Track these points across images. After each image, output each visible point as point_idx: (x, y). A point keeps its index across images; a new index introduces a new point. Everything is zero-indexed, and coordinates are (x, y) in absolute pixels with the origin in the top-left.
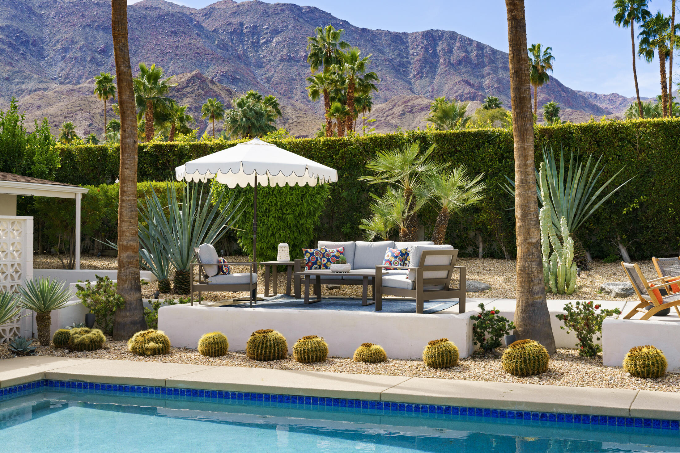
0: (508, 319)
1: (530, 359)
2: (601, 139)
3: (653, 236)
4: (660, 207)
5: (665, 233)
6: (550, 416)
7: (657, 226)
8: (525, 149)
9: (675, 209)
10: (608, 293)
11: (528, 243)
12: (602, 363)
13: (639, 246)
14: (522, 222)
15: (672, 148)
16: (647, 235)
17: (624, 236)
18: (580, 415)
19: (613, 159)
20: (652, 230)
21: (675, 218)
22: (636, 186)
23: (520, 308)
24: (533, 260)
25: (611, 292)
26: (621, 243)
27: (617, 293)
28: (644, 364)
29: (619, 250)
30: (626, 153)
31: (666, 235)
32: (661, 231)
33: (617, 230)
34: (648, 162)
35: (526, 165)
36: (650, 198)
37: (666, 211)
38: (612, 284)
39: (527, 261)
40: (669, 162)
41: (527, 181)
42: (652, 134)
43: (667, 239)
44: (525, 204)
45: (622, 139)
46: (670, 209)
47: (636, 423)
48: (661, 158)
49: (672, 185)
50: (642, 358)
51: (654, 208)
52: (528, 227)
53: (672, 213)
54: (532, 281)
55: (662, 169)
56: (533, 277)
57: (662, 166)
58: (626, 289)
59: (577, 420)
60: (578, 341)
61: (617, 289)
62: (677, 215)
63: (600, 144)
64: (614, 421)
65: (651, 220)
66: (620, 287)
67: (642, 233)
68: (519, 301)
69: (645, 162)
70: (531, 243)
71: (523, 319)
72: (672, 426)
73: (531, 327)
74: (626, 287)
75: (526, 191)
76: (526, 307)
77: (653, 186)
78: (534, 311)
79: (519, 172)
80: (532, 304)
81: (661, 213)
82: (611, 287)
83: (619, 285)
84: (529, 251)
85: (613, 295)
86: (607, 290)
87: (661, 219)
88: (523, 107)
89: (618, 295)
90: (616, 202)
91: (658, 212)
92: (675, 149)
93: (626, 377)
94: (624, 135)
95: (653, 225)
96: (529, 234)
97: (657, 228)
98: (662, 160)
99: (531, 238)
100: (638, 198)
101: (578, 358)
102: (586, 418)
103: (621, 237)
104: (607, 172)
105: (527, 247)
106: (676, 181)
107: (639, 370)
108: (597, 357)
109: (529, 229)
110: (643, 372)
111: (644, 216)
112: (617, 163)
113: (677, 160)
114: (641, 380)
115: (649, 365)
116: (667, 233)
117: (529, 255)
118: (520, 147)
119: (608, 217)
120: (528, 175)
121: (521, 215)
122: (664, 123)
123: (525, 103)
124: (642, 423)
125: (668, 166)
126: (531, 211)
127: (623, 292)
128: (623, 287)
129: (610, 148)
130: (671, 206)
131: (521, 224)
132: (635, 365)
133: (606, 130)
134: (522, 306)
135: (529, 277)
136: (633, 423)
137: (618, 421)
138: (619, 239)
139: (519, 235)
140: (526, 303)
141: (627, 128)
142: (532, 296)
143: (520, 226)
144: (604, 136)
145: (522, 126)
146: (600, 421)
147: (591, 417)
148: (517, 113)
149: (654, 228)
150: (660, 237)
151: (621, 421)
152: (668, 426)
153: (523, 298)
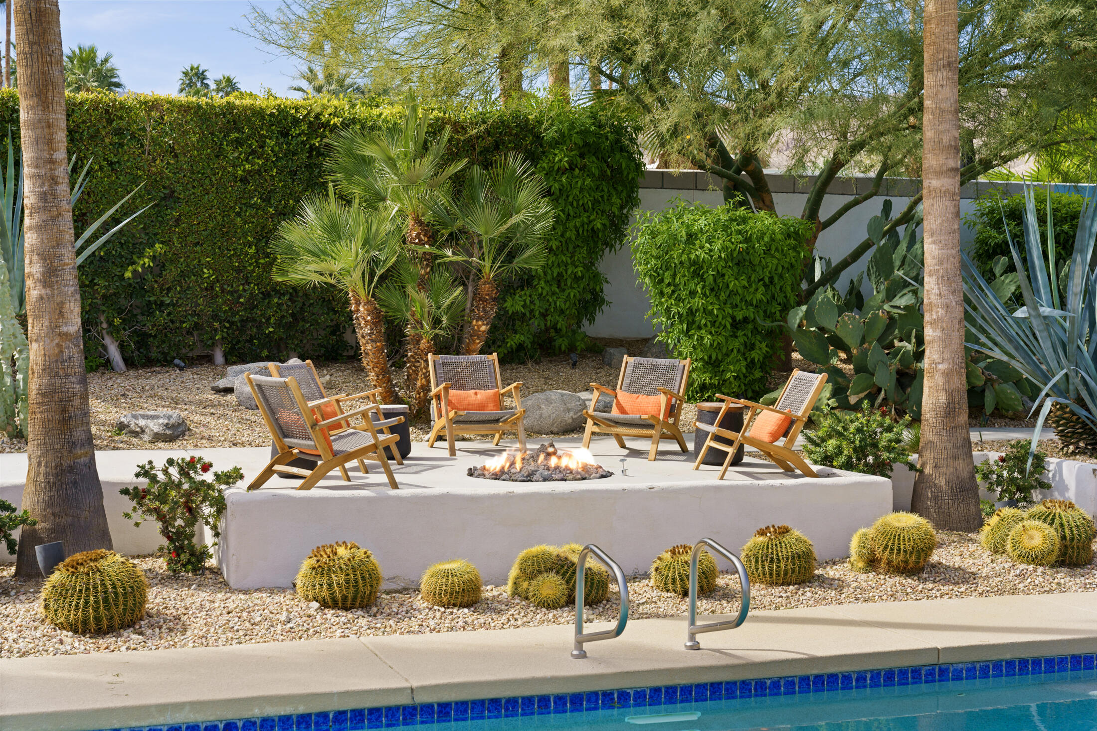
0: (13, 506)
1: (116, 593)
2: (78, 126)
3: (172, 321)
4: (188, 266)
5: (192, 315)
6: (244, 726)
7: (180, 301)
8: (49, 126)
9: (215, 270)
10: (135, 434)
11: (60, 334)
12: (226, 584)
13: (142, 339)
14: (44, 287)
15: (213, 156)
16: (161, 318)
17: (117, 321)
18: (309, 715)
19: (101, 168)
20: (171, 308)
21: (212, 288)
22: (145, 224)
23: (41, 478)
24: (70, 371)
25: (143, 431)
26: (110, 333)
27: (157, 434)
28: (347, 582)
29: (105, 348)
30: (126, 158)
31: (195, 319)
32: (186, 311)
33: (104, 308)
34: (168, 178)
35: (52, 162)
36: (171, 248)
37: (199, 274)
38: (144, 417)
39: (57, 374)
40: (207, 181)
41: (55, 196)
42: (176, 126)
43: (197, 326)
44: (53, 247)
45: (119, 132)
46: (205, 270)
47: (421, 715)
48: (193, 173)
49: (211, 225)
50: (341, 569)
51: (176, 267)
52: (59, 299)
53: (208, 277)
54: (70, 417)
55: (194, 193)
56: (71, 409)
57: (194, 187)
58: (173, 425)
59: (303, 726)
60: (165, 542)
61: (155, 426)
62: (218, 281)
63: (77, 136)
64: (380, 716)
65: (169, 289)
66: (161, 421)
67: (151, 314)
68: (39, 464)
69: (162, 178)
70: (66, 334)
71: (50, 504)
72: (489, 711)
73: (70, 519)
74: (172, 421)
75: (53, 219)
76: (57, 475)
77: (176, 226)
78: (75, 483)
79: (33, 176)
80: (71, 469)
81: (189, 278)
82: (142, 422)
83: (157, 417)
84: (62, 352)
85: (146, 438)
86: (133, 427)
87: (189, 288)
88: (44, 32)
89: (158, 438)
90: (105, 253)
91: (183, 274)
92: (217, 157)
93: (312, 612)
94: (123, 124)
95: (172, 301)
96: (61, 314)
97: (180, 306)
98: (194, 177)
99: (66, 324)
100: (152, 246)
101: (169, 577)
102: (321, 720)
103: (110, 323)
104: (88, 194)
105: (57, 344)
106: (219, 217)
107: (339, 596)
108: (207, 572)
109: (62, 303)
110: (345, 598)
111: (156, 282)
112: (109, 177)
113: (221, 178)
114: (344, 616)
115: (356, 581)
116: (198, 315)
117: (63, 362)
118: (40, 121)
119: (87, 283)
120: (57, 183)
121: (43, 274)
122: (199, 107)
123: (49, 23)
124: (433, 713)
125: (205, 189)
126: (65, 264)
127: (168, 432)
128: (166, 421)
129: (96, 146)
130: (209, 266)
131: (43, 292)
132: (330, 585)
133: (87, 110)
134: (47, 474)
135: (64, 410)
136: (415, 715)
137: (386, 716)
138: (105, 325)
139: (36, 317)
140: (56, 467)
141: (130, 109)
142: (70, 452)
143: (41, 298)
144: (84, 122)
145: (43, 73)
146: (351, 721)
147: (331, 716)
148: (31, 44)
149: (174, 305)
150: (184, 322)
151: (393, 716)
152: (483, 711)
153: (50, 457)
